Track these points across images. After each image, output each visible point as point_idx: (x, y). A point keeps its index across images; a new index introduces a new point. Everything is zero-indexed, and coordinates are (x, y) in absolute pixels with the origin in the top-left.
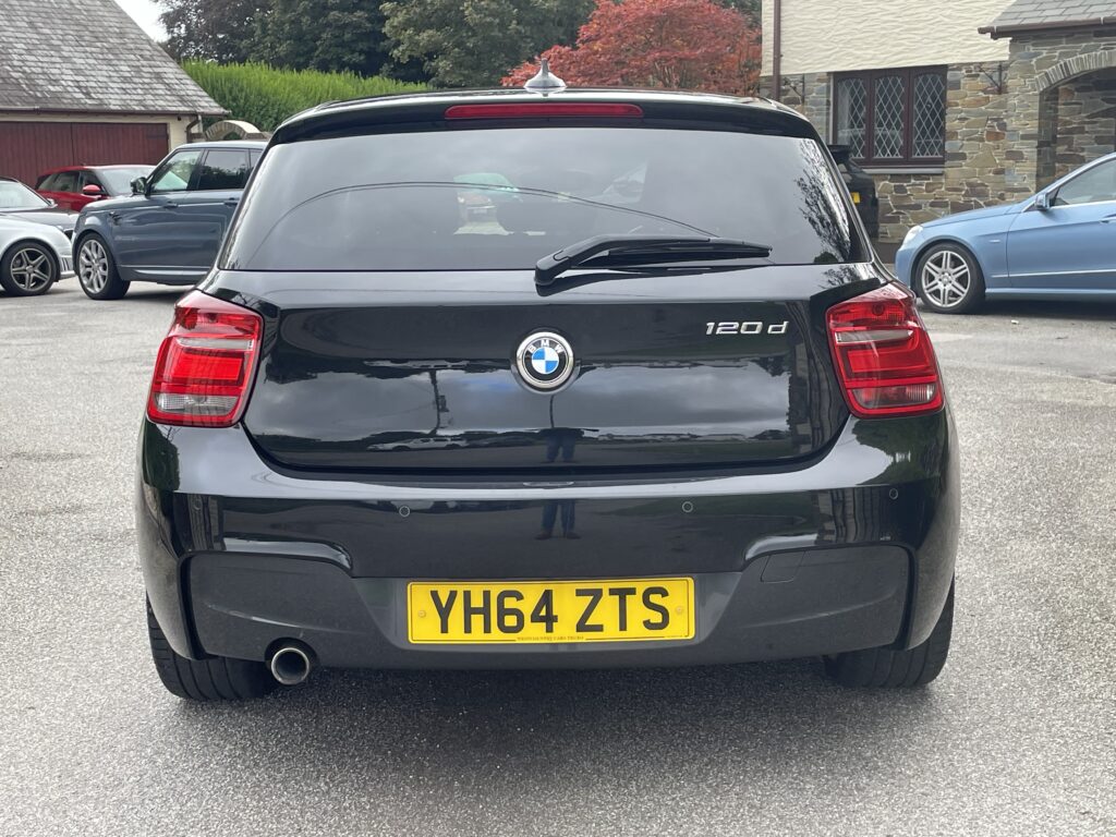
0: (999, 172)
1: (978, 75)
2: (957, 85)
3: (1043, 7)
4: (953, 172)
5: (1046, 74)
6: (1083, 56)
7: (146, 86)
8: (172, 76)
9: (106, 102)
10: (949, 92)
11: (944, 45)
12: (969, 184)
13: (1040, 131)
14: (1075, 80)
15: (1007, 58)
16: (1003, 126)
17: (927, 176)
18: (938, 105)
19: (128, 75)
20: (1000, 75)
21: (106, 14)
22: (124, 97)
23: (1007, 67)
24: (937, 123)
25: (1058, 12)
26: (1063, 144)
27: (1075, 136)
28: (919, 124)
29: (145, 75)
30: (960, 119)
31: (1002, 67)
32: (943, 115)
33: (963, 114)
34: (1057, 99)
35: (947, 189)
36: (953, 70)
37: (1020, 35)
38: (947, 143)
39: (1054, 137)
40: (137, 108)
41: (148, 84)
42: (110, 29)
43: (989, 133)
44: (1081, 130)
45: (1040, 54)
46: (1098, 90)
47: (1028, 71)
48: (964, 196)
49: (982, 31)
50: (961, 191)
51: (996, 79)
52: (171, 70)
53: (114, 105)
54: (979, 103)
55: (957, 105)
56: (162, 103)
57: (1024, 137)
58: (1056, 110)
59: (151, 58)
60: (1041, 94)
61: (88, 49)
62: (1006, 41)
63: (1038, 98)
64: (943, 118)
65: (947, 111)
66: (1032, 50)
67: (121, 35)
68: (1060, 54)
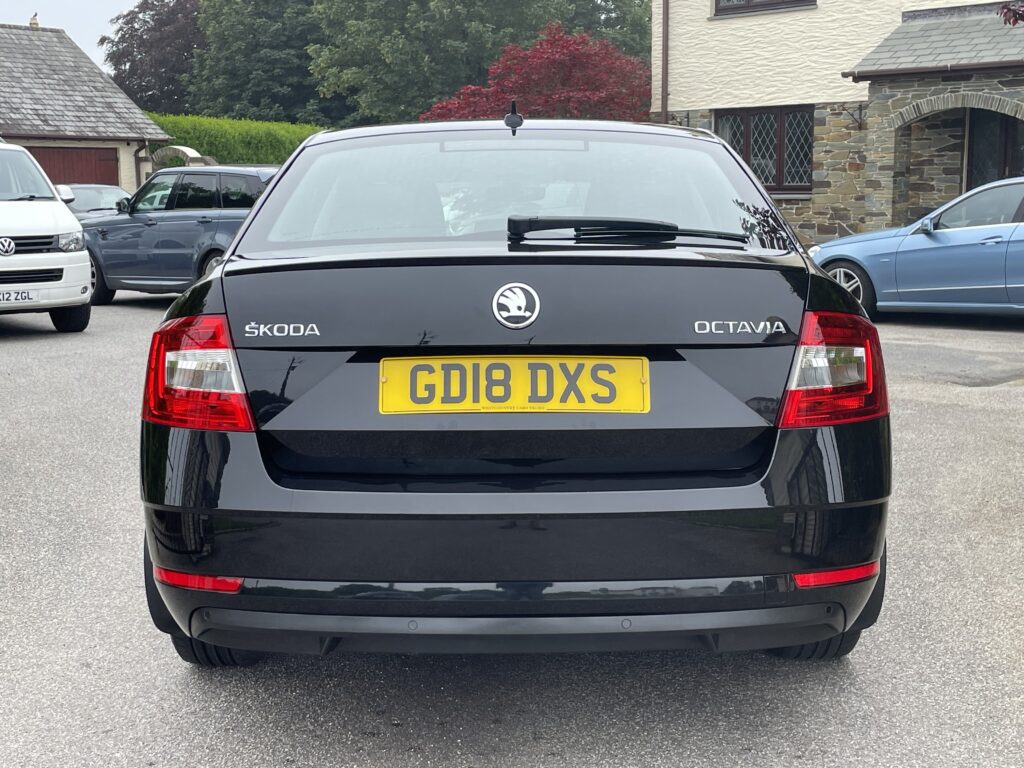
0: (860, 198)
1: (841, 114)
2: (822, 122)
3: (897, 55)
4: (819, 198)
5: (901, 113)
6: (932, 98)
7: (99, 115)
8: (121, 106)
9: (62, 128)
10: (815, 128)
11: (810, 87)
12: (833, 209)
13: (895, 163)
14: (926, 119)
15: (866, 99)
16: (863, 158)
17: (797, 201)
18: (806, 140)
19: (81, 104)
20: (860, 114)
21: (63, 50)
22: (78, 124)
23: (867, 107)
24: (806, 155)
25: (911, 59)
26: (915, 174)
27: (926, 168)
28: (790, 155)
29: (97, 104)
30: (825, 151)
31: (862, 107)
32: (811, 147)
33: (828, 148)
34: (909, 135)
35: (815, 213)
36: (819, 108)
37: (877, 79)
38: (814, 173)
39: (908, 169)
40: (90, 134)
41: (100, 112)
42: (67, 63)
43: (850, 164)
44: (930, 162)
45: (895, 96)
46: (945, 127)
47: (884, 111)
48: (829, 219)
49: (845, 75)
50: (827, 214)
51: (857, 117)
52: (121, 100)
53: (70, 130)
54: (843, 137)
55: (823, 139)
56: (112, 129)
57: (882, 168)
58: (909, 145)
59: (103, 90)
60: (897, 130)
61: (46, 81)
62: (866, 84)
63: (893, 134)
64: (811, 151)
65: (814, 144)
66: (888, 92)
67: (77, 68)
68: (913, 96)
